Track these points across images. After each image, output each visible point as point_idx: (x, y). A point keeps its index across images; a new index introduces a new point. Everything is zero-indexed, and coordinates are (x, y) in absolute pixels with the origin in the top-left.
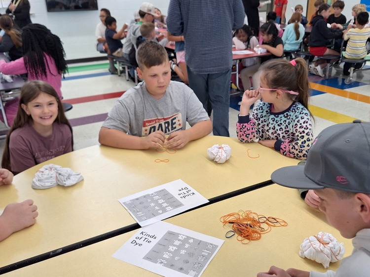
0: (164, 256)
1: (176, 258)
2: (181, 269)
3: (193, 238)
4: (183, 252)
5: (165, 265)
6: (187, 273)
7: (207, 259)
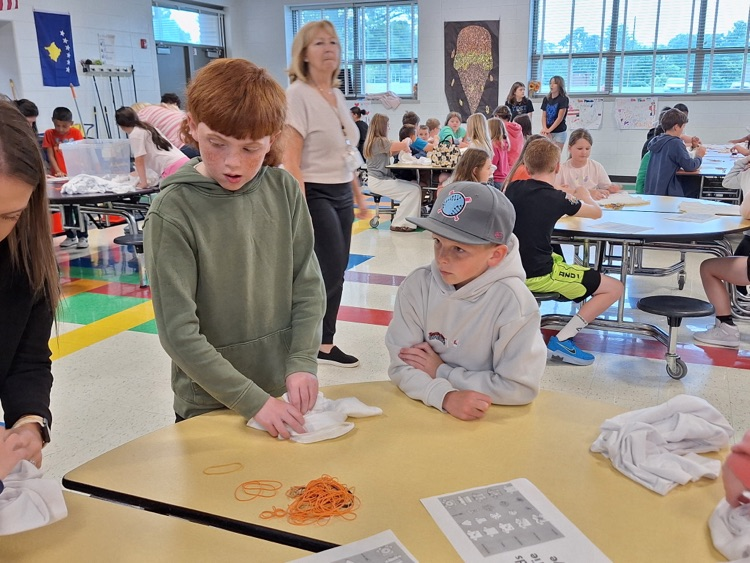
0: (529, 524)
1: (514, 513)
2: (519, 500)
3: (460, 525)
4: (496, 516)
5: (537, 513)
6: (517, 493)
7: (473, 495)
